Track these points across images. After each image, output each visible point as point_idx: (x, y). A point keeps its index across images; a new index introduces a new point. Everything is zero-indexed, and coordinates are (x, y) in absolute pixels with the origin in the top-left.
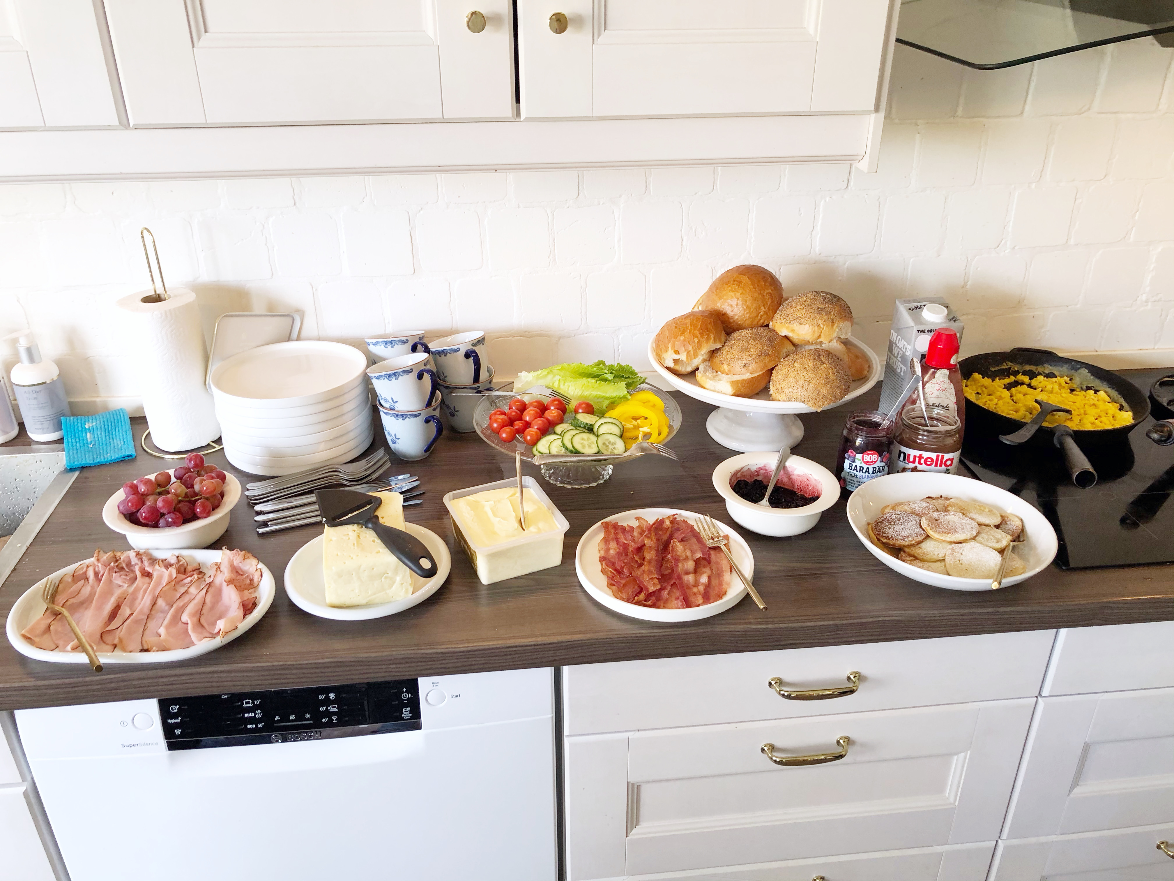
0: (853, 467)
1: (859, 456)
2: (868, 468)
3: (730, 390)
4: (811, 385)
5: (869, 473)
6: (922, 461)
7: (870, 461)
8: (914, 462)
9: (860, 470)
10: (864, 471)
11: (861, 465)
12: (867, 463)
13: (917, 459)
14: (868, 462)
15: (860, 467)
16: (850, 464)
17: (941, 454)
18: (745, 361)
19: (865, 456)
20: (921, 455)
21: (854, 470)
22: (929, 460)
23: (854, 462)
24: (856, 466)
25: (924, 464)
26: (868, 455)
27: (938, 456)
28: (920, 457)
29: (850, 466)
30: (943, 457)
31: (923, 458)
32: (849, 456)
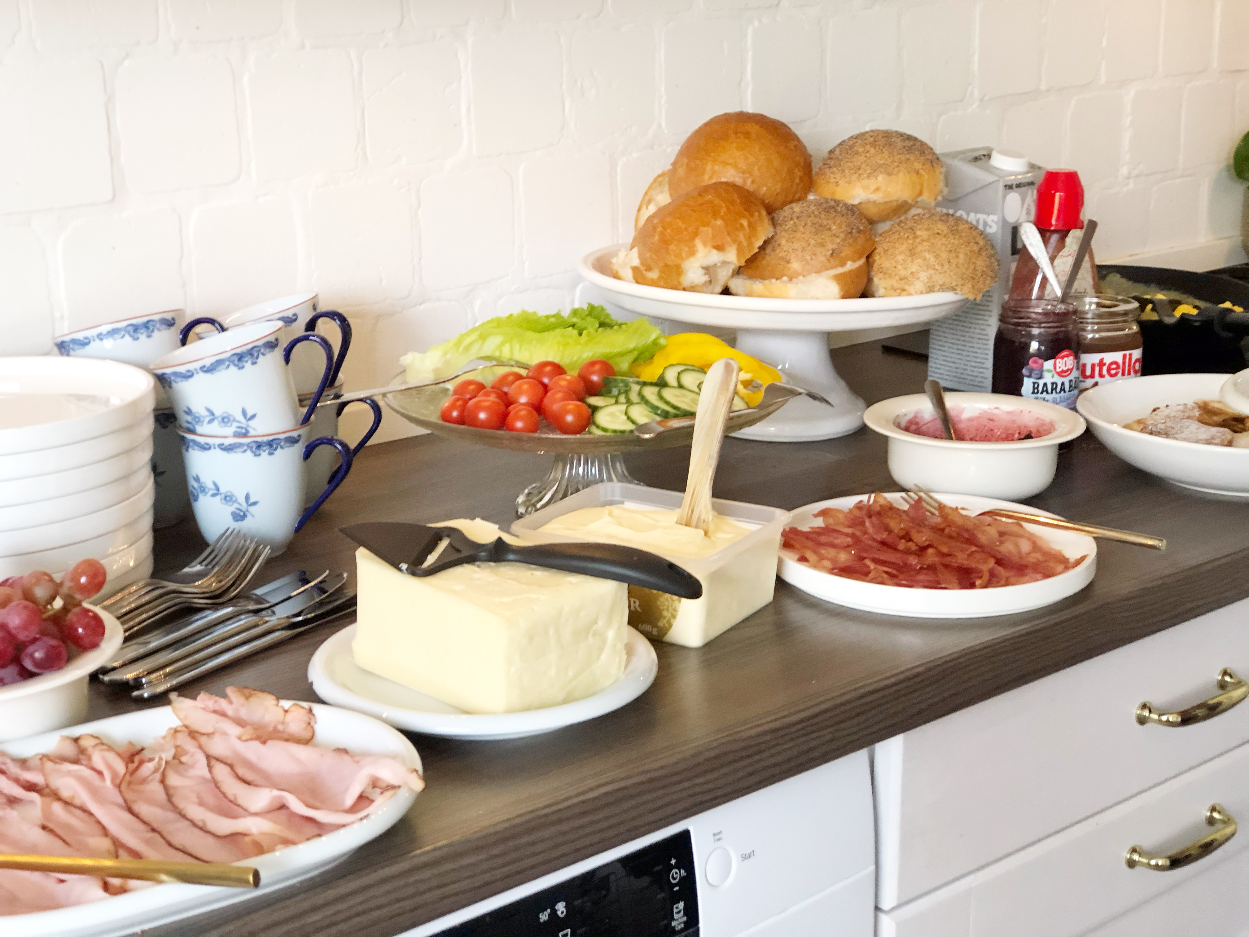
0: (1040, 389)
1: (1048, 365)
2: (1063, 384)
3: (834, 288)
4: (962, 256)
5: (1065, 392)
6: (1105, 369)
7: (1065, 369)
8: (1092, 376)
9: (1052, 389)
10: (1058, 390)
11: (1054, 380)
12: (1061, 374)
13: (1097, 369)
14: (1063, 371)
15: (1053, 384)
16: (1034, 383)
17: (1128, 352)
18: (830, 246)
19: (1058, 361)
20: (1102, 360)
21: (1042, 393)
22: (1114, 366)
23: (1041, 377)
24: (1045, 384)
25: (1107, 376)
26: (1062, 358)
27: (1124, 356)
28: (1101, 363)
29: (1034, 388)
30: (1130, 355)
31: (1105, 364)
32: (1031, 370)
